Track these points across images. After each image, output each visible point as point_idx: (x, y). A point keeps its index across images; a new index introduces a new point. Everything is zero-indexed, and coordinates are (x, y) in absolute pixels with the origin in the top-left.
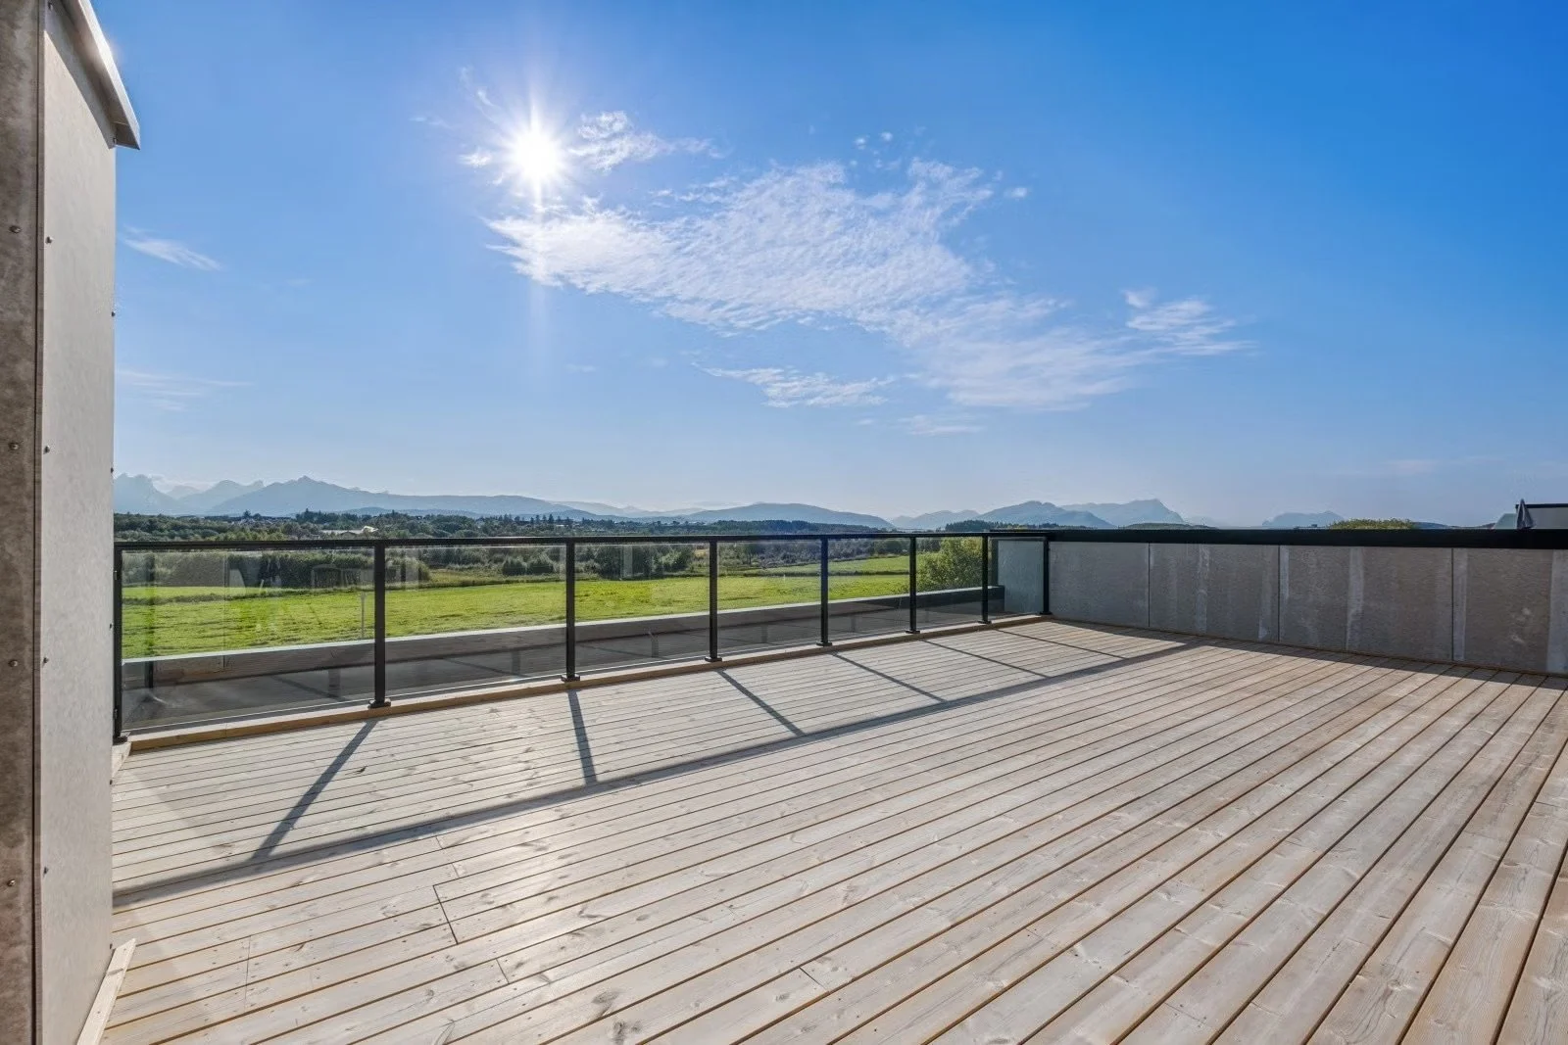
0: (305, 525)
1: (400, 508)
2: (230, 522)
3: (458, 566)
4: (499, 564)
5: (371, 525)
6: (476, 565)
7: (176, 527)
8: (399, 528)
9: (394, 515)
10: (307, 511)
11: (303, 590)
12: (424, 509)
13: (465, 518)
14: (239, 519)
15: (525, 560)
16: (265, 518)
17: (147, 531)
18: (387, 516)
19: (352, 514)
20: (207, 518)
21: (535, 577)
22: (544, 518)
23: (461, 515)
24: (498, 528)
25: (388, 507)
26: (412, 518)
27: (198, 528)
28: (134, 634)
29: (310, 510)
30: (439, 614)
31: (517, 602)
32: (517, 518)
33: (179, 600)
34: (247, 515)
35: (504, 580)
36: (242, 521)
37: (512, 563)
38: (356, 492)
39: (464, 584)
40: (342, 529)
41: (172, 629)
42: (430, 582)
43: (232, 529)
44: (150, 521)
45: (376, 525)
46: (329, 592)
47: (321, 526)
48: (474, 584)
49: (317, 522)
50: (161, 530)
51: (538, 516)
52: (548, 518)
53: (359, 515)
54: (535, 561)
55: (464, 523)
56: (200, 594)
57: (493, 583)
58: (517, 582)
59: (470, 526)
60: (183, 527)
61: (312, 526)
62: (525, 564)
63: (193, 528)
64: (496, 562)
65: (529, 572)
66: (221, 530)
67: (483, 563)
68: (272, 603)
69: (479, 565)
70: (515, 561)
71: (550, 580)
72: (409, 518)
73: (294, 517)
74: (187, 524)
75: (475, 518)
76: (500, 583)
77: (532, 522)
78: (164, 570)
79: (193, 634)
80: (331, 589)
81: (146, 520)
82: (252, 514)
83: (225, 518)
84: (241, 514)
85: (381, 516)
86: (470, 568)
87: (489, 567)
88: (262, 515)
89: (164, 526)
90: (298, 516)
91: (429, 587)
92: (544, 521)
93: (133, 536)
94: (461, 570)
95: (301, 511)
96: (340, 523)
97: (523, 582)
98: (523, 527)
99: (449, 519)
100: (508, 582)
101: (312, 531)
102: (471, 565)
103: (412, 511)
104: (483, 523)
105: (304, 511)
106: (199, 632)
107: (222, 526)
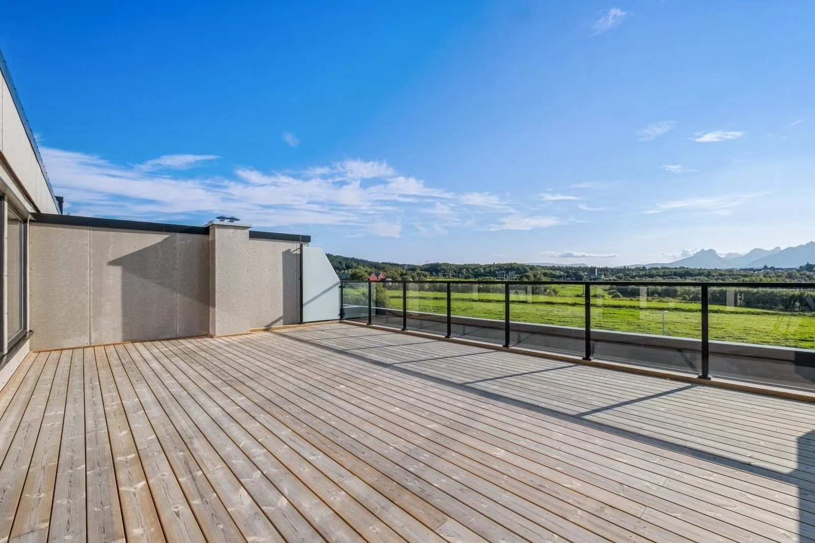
0: (802, 273)
7: (721, 275)
10: (808, 264)
14: (760, 270)
16: (778, 269)
17: (707, 277)
20: (741, 270)
27: (732, 275)
29: (810, 263)
34: (766, 267)
36: (763, 271)
43: (751, 276)
44: (708, 272)
50: (713, 276)
60: (724, 275)
61: (808, 273)
66: (745, 276)
73: (799, 268)
74: (727, 273)
81: (706, 271)
82: (769, 266)
83: (752, 270)
84: (762, 266)
88: (776, 267)
89: (715, 274)
90: (801, 267)
93: (695, 279)
95: (804, 264)
101: (808, 276)
105: (806, 264)
107: (747, 274)
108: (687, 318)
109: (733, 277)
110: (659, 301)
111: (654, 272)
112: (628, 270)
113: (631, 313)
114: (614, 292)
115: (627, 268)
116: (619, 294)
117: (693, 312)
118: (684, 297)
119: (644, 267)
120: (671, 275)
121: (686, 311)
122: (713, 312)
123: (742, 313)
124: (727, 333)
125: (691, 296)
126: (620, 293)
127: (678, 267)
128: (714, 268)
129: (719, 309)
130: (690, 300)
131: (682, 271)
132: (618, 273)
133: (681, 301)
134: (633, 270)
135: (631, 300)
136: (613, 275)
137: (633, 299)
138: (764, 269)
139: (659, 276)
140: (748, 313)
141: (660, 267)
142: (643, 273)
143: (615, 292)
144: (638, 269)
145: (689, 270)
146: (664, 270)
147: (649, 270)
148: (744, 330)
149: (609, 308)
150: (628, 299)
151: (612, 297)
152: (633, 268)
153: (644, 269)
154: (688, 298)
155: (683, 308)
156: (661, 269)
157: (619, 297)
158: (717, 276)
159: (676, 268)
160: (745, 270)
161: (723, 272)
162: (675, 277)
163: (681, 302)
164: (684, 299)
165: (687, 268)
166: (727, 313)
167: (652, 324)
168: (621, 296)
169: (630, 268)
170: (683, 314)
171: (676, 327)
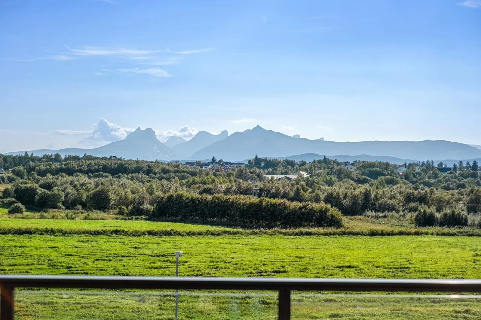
0: (252, 170)
1: (331, 154)
2: (202, 166)
3: (373, 214)
4: (412, 213)
5: (306, 170)
6: (390, 213)
8: (328, 174)
9: (326, 160)
11: (235, 230)
12: (354, 155)
13: (387, 164)
14: (207, 165)
15: (438, 210)
16: (227, 163)
17: (147, 174)
18: (319, 162)
19: (291, 160)
20: (187, 163)
21: (446, 230)
22: (468, 164)
23: (384, 161)
24: (420, 174)
25: (322, 153)
26: (341, 164)
28: (110, 260)
29: (258, 157)
30: (336, 264)
31: (417, 257)
32: (441, 164)
33: (151, 233)
34: (214, 161)
35: (413, 231)
36: (211, 166)
37: (425, 212)
38: (297, 139)
39: (373, 234)
40: (282, 174)
41: (135, 259)
42: (342, 229)
43: (200, 173)
44: (149, 166)
45: (309, 171)
46: (256, 233)
47: (266, 171)
48: (383, 234)
49: (264, 168)
50: (155, 174)
51: (461, 162)
52: (471, 164)
53: (297, 161)
54: (449, 211)
55: (386, 169)
56: (164, 229)
57: (401, 233)
58: (427, 234)
59: (392, 172)
60: (169, 171)
61: (258, 171)
62: (438, 215)
63: (175, 172)
64: (410, 210)
65: (442, 224)
67: (398, 212)
68: (212, 241)
69: (394, 213)
70: (428, 211)
71: (461, 234)
72: (338, 164)
73: (247, 163)
74: (171, 169)
75: (399, 163)
76: (408, 234)
77: (455, 168)
78: (149, 207)
79: (146, 264)
80: (257, 231)
81: (146, 165)
82: (218, 160)
83: (199, 164)
84: (209, 159)
85: (314, 162)
86: (385, 217)
87: (404, 216)
88: (225, 160)
89: (157, 170)
90: (249, 162)
91: (340, 234)
92: (468, 168)
94: (377, 218)
96: (280, 169)
97: (432, 234)
98: (445, 174)
99: (372, 165)
100: (417, 234)
102: (386, 213)
103: (340, 156)
104: (404, 170)
105: (255, 157)
106: (150, 263)
107: (195, 170)
108: (136, 248)
109: (179, 174)
110: (86, 218)
111: (74, 164)
112: (33, 159)
113: (52, 244)
114: (10, 203)
115: (30, 155)
116: (20, 205)
117: (139, 236)
118: (120, 209)
119: (57, 156)
120: (98, 170)
121: (129, 235)
122: (166, 235)
123: (200, 234)
124: (192, 269)
125: (130, 208)
126: (23, 203)
127: (108, 157)
128: (154, 160)
129: (173, 228)
130: (129, 214)
131: (115, 164)
132: (16, 165)
133: (117, 216)
134: (40, 160)
135: (42, 217)
136: (6, 169)
137: (46, 214)
138: (212, 163)
139: (81, 171)
140: (207, 233)
141: (81, 156)
142: (57, 165)
143: (14, 202)
144: (48, 158)
145: (123, 162)
146: (88, 162)
147: (66, 160)
148: (211, 262)
149: (10, 236)
150: (37, 215)
151: (10, 212)
152: (41, 155)
153: (57, 158)
154: (126, 211)
155: (126, 230)
156: (82, 158)
157: (21, 212)
158: (160, 173)
159: (105, 158)
160: (191, 164)
161: (167, 167)
162: (105, 174)
163: (117, 219)
164: (121, 213)
165: (121, 159)
166: (182, 236)
167: (89, 262)
168: (24, 209)
169: (35, 155)
170: (127, 239)
171: (124, 266)
